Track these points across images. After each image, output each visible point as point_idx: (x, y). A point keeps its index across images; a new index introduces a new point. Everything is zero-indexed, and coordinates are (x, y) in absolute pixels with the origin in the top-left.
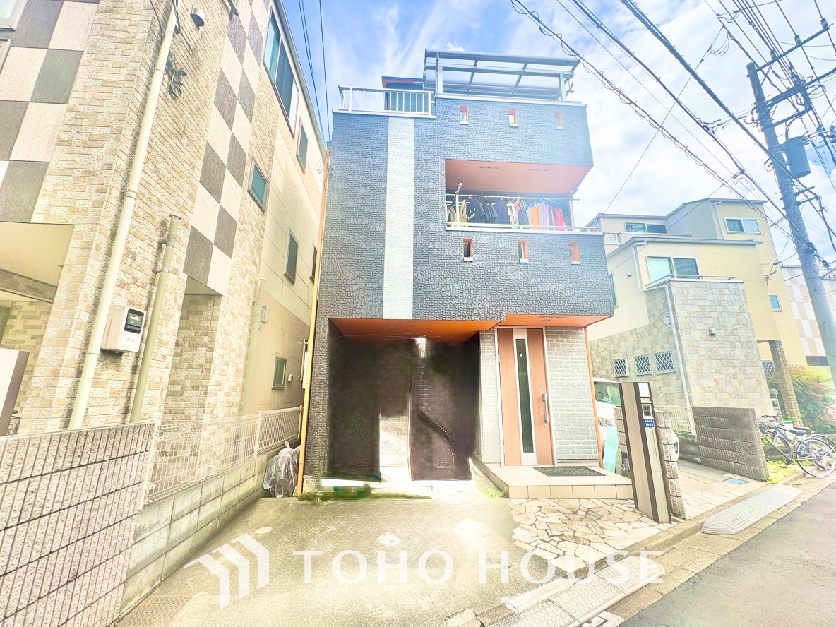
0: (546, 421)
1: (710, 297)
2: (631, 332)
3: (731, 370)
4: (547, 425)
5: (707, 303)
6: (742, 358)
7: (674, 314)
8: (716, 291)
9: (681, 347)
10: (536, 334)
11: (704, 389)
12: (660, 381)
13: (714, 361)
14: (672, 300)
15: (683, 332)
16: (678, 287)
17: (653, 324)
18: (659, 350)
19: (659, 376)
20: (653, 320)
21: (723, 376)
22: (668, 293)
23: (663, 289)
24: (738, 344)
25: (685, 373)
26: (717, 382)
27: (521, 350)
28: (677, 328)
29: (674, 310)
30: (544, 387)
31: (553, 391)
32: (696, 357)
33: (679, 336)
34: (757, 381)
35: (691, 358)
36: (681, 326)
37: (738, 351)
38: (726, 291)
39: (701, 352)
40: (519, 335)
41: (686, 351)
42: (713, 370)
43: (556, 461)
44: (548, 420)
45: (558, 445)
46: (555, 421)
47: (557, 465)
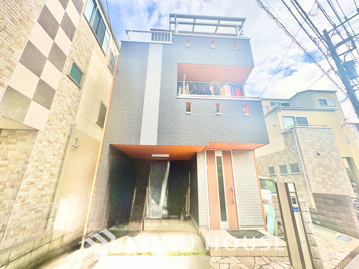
0: (233, 203)
1: (316, 135)
2: (276, 153)
3: (330, 173)
4: (234, 205)
5: (315, 138)
6: (335, 166)
7: (299, 144)
8: (318, 132)
9: (303, 161)
10: (227, 153)
11: (317, 183)
12: (293, 178)
13: (321, 168)
14: (297, 137)
15: (304, 153)
16: (300, 131)
17: (288, 149)
18: (291, 162)
19: (293, 176)
20: (287, 147)
21: (326, 176)
22: (294, 134)
23: (292, 131)
24: (332, 159)
25: (307, 174)
26: (324, 180)
27: (219, 162)
28: (300, 151)
29: (298, 142)
30: (232, 183)
31: (237, 185)
32: (311, 166)
33: (302, 155)
34: (344, 178)
35: (309, 167)
36: (302, 150)
37: (332, 163)
38: (324, 132)
39: (314, 163)
40: (218, 154)
41: (306, 163)
42: (321, 173)
43: (240, 227)
44: (235, 202)
45: (241, 217)
46: (239, 203)
47: (240, 229)
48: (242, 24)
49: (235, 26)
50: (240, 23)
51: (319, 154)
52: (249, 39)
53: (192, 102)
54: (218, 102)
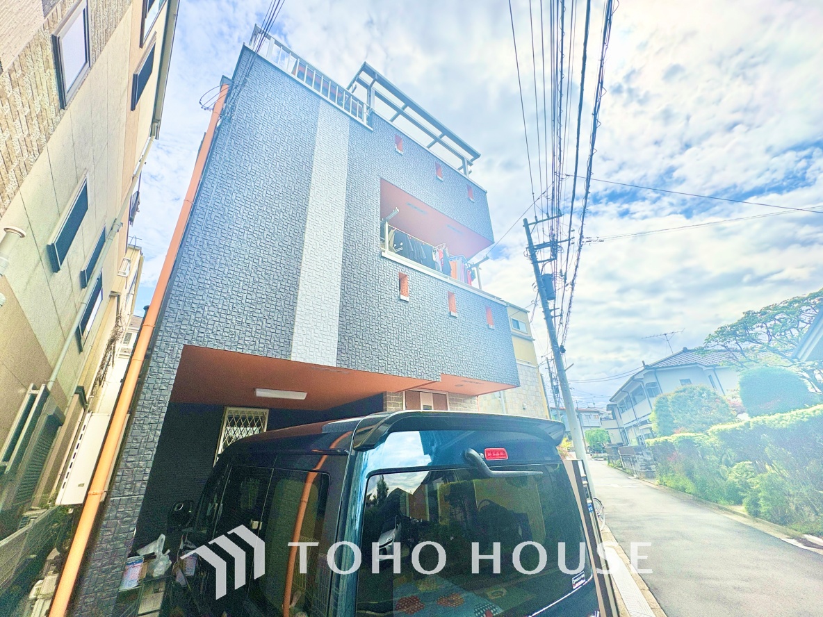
1: (522, 377)
8: (524, 373)
10: (441, 400)
28: (505, 402)
33: (506, 409)
36: (507, 400)
40: (426, 400)
48: (472, 160)
49: (462, 158)
50: (469, 157)
51: (524, 409)
52: (486, 192)
53: (411, 275)
54: (452, 290)
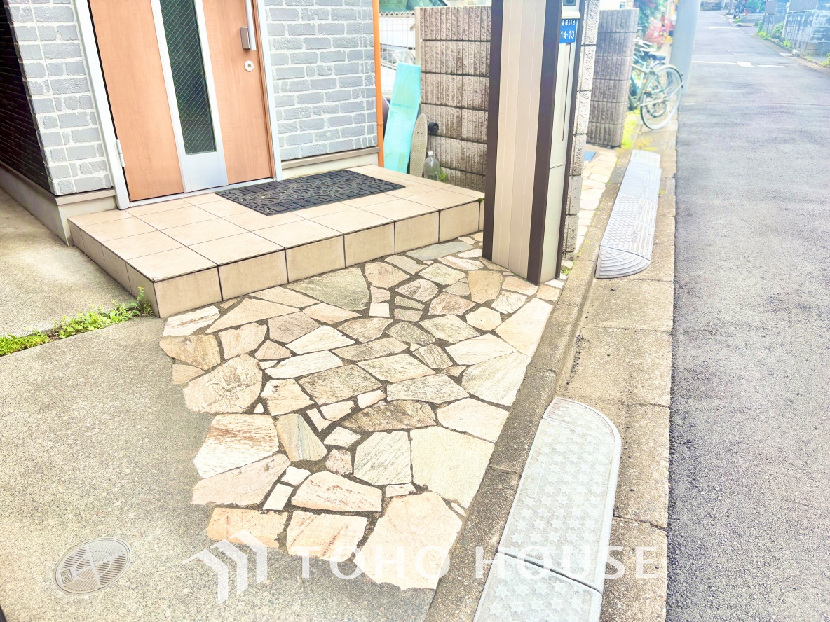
0: (247, 50)
4: (250, 65)
43: (278, 165)
44: (254, 48)
45: (283, 122)
46: (274, 51)
47: (281, 175)
